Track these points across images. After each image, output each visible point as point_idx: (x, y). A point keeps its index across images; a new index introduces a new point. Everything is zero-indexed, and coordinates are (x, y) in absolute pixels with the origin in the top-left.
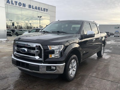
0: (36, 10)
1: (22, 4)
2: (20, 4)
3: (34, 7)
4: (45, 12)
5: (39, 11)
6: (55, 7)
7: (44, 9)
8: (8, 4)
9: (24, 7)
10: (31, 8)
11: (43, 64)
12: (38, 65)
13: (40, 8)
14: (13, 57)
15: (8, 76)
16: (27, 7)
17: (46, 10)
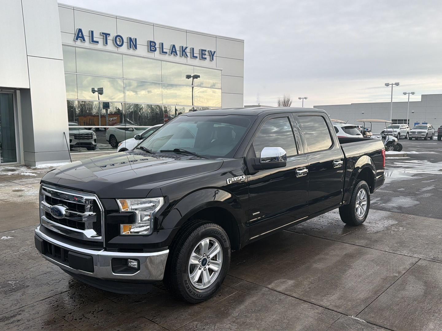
0: (172, 58)
1: (125, 40)
2: (118, 41)
3: (167, 48)
4: (207, 63)
5: (183, 60)
6: (242, 41)
7: (202, 52)
8: (79, 43)
9: (131, 51)
10: (157, 54)
11: (102, 253)
12: (91, 256)
13: (188, 50)
14: (38, 230)
15: (27, 284)
16: (142, 50)
17: (207, 56)
